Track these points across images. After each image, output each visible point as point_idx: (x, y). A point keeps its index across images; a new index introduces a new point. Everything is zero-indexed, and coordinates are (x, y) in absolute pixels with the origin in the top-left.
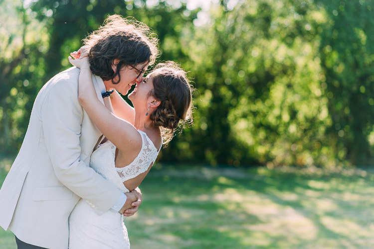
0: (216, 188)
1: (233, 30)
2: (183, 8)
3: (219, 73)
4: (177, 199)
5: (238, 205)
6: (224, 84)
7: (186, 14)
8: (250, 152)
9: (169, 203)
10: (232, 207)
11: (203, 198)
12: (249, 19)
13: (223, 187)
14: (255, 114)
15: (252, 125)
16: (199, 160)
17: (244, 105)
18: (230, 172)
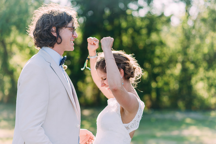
0: (183, 126)
1: (194, 27)
2: (162, 15)
3: (185, 54)
4: (159, 134)
5: (197, 138)
6: (188, 60)
7: (164, 19)
8: (206, 102)
9: (154, 137)
10: (193, 140)
11: (175, 133)
12: (204, 20)
13: (188, 125)
14: (208, 78)
15: (206, 85)
16: (174, 107)
17: (201, 72)
18: (193, 115)
